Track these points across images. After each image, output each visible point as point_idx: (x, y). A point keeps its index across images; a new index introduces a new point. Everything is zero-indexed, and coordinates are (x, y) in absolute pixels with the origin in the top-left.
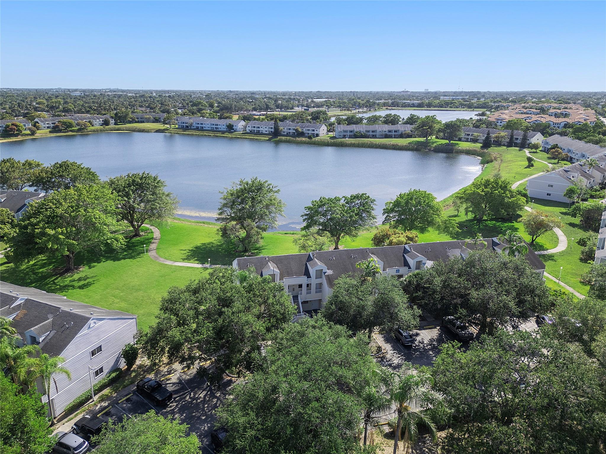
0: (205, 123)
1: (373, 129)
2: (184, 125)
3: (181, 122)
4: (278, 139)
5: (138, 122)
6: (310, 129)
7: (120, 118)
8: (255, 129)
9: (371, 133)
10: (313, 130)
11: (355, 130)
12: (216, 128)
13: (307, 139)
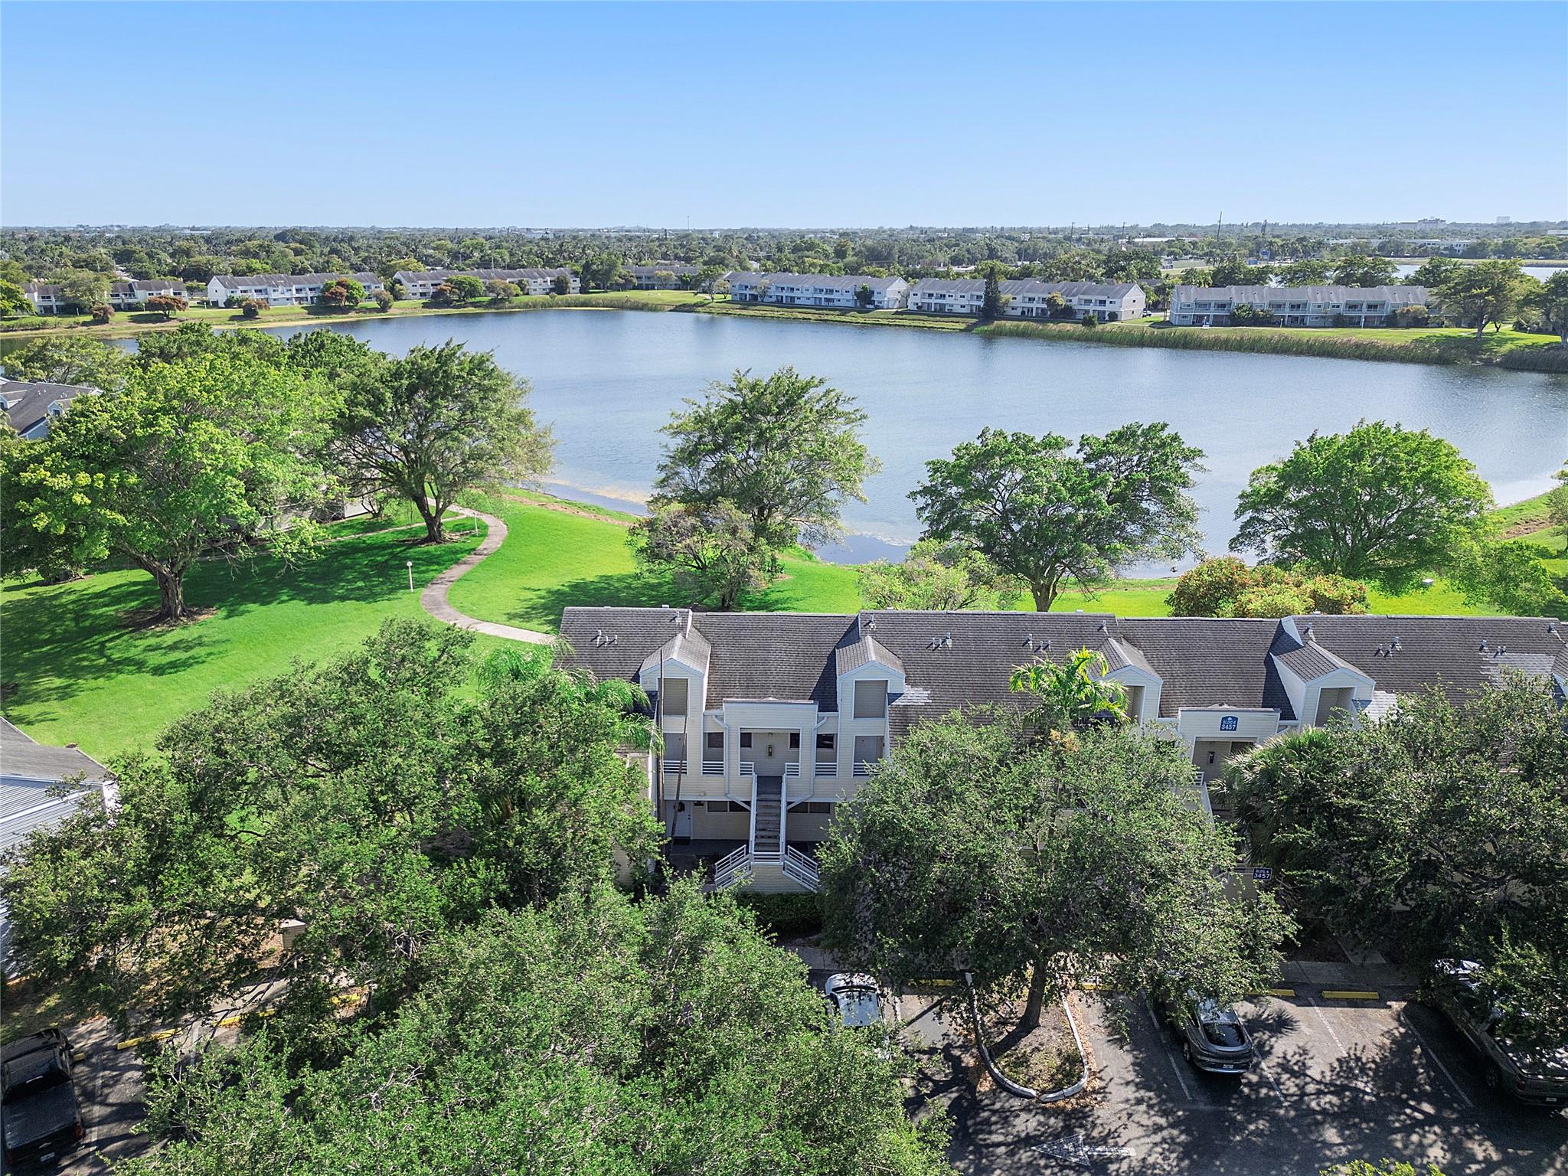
0: (799, 286)
1: (1296, 300)
2: (748, 292)
3: (741, 285)
4: (991, 327)
5: (639, 288)
6: (1093, 298)
7: (595, 275)
8: (933, 301)
9: (1287, 312)
10: (1102, 303)
11: (1235, 301)
12: (827, 300)
13: (1080, 328)
